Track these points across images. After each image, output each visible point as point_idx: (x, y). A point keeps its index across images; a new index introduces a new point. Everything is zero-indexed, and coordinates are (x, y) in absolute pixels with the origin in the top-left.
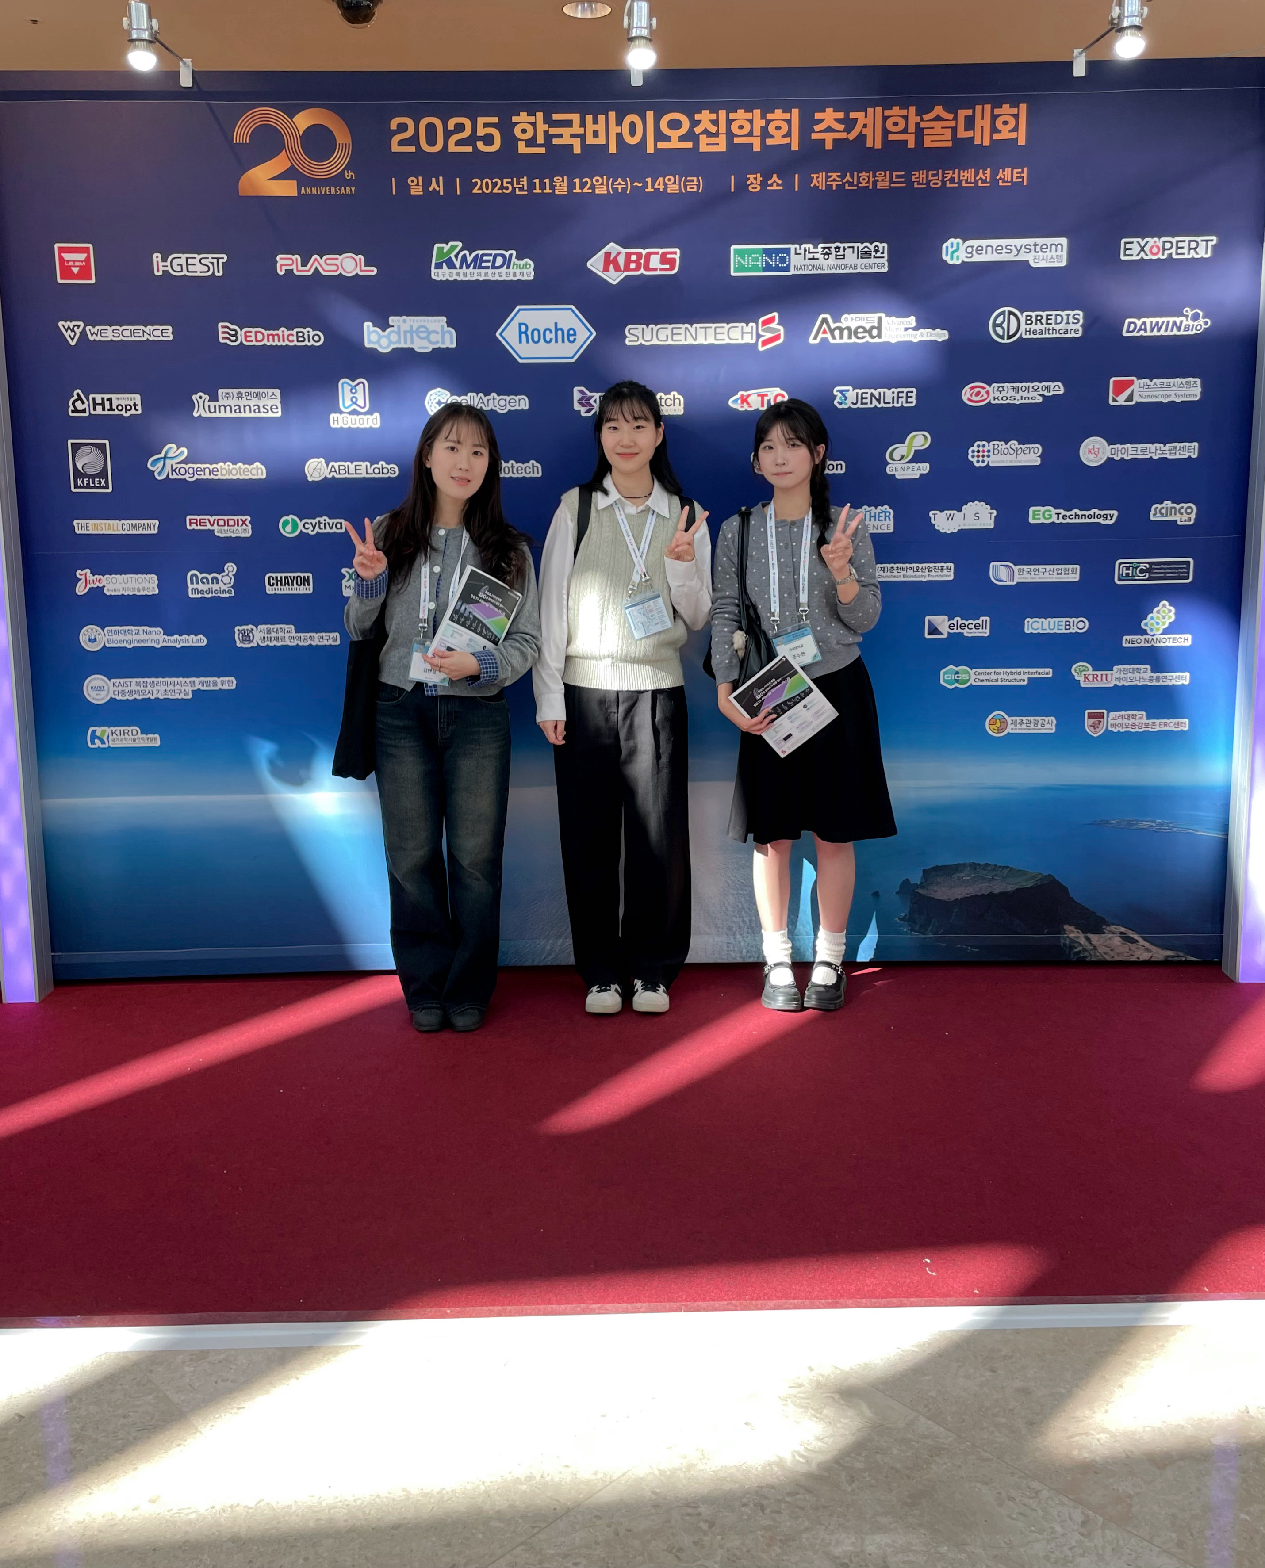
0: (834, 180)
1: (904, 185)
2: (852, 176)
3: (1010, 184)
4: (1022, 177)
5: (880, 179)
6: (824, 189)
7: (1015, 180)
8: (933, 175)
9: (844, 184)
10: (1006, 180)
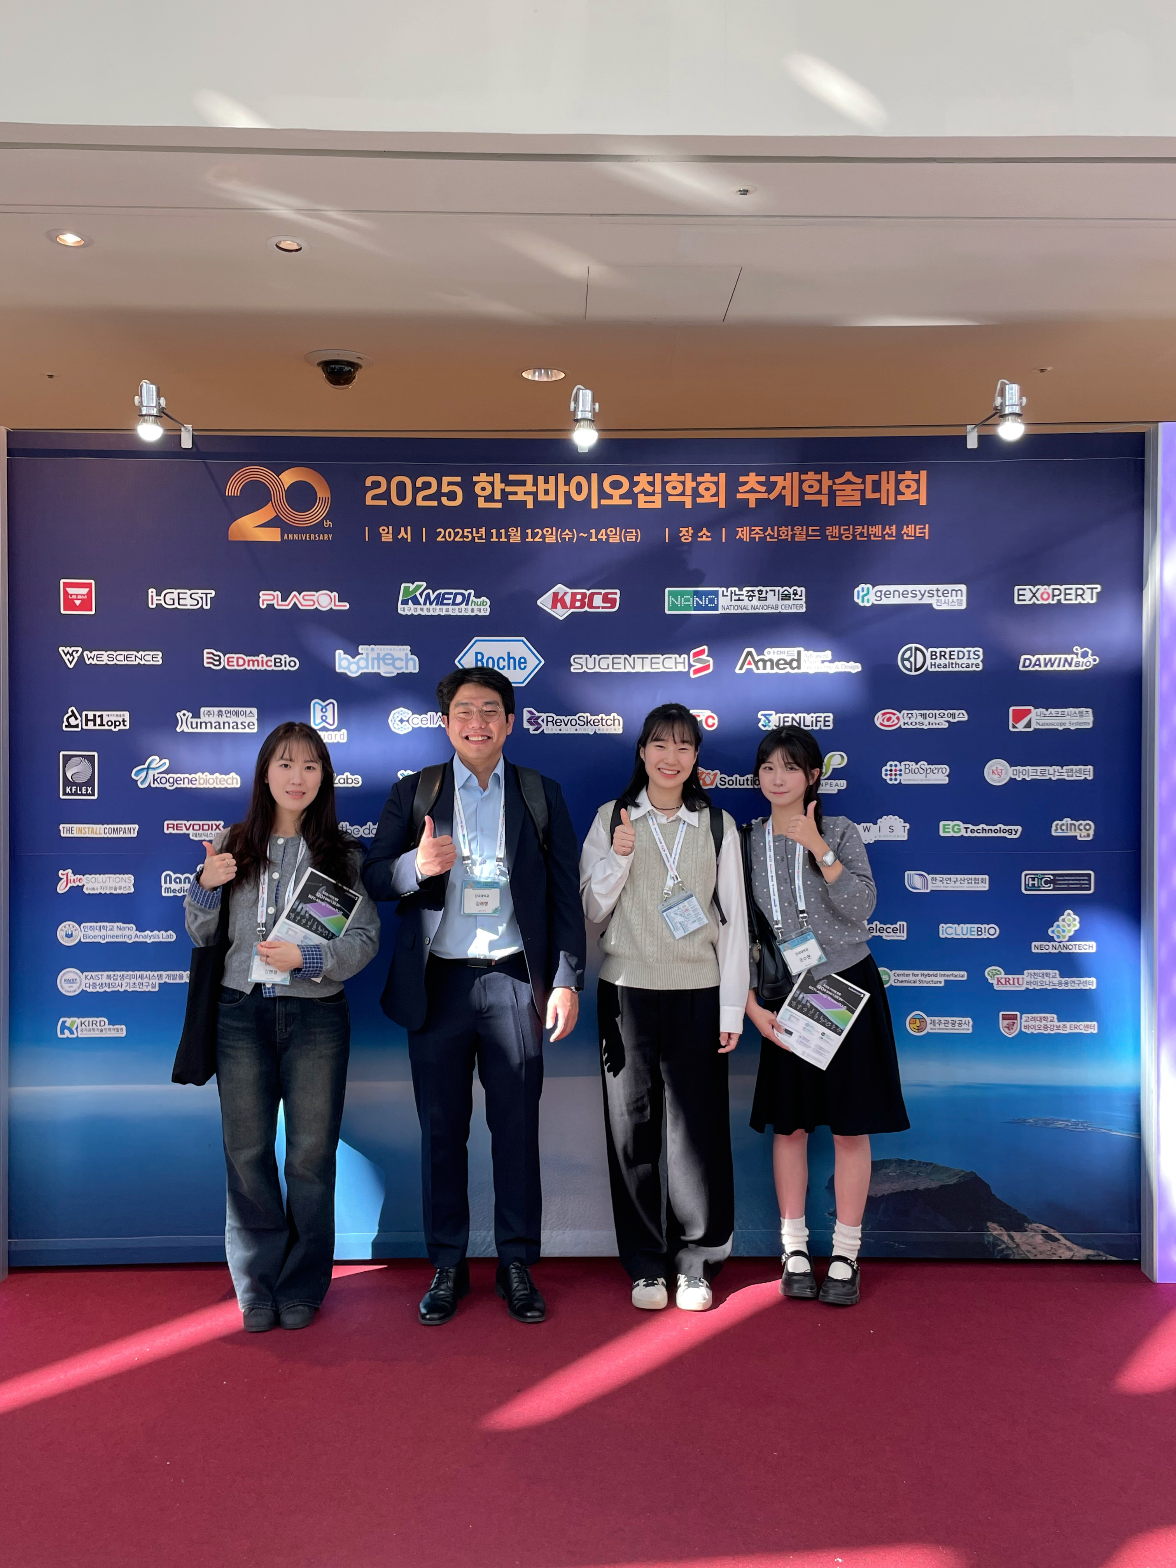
0: (757, 533)
1: (820, 538)
2: (773, 530)
3: (913, 538)
4: (924, 533)
5: (798, 533)
6: (748, 541)
7: (918, 535)
8: (845, 530)
9: (766, 536)
10: (910, 534)
